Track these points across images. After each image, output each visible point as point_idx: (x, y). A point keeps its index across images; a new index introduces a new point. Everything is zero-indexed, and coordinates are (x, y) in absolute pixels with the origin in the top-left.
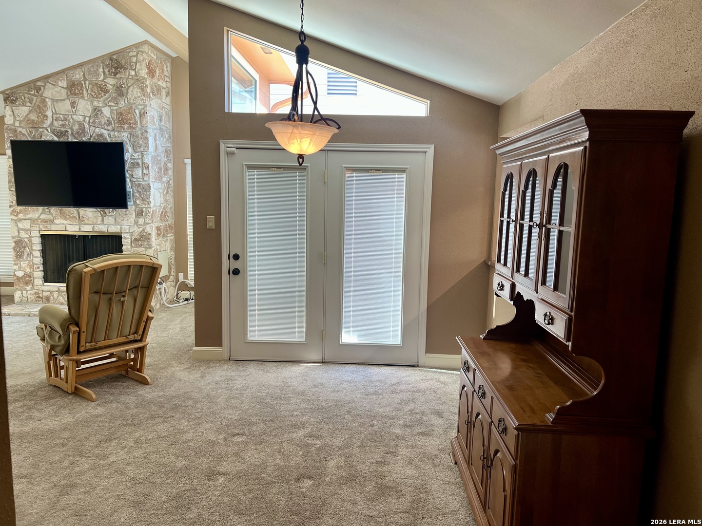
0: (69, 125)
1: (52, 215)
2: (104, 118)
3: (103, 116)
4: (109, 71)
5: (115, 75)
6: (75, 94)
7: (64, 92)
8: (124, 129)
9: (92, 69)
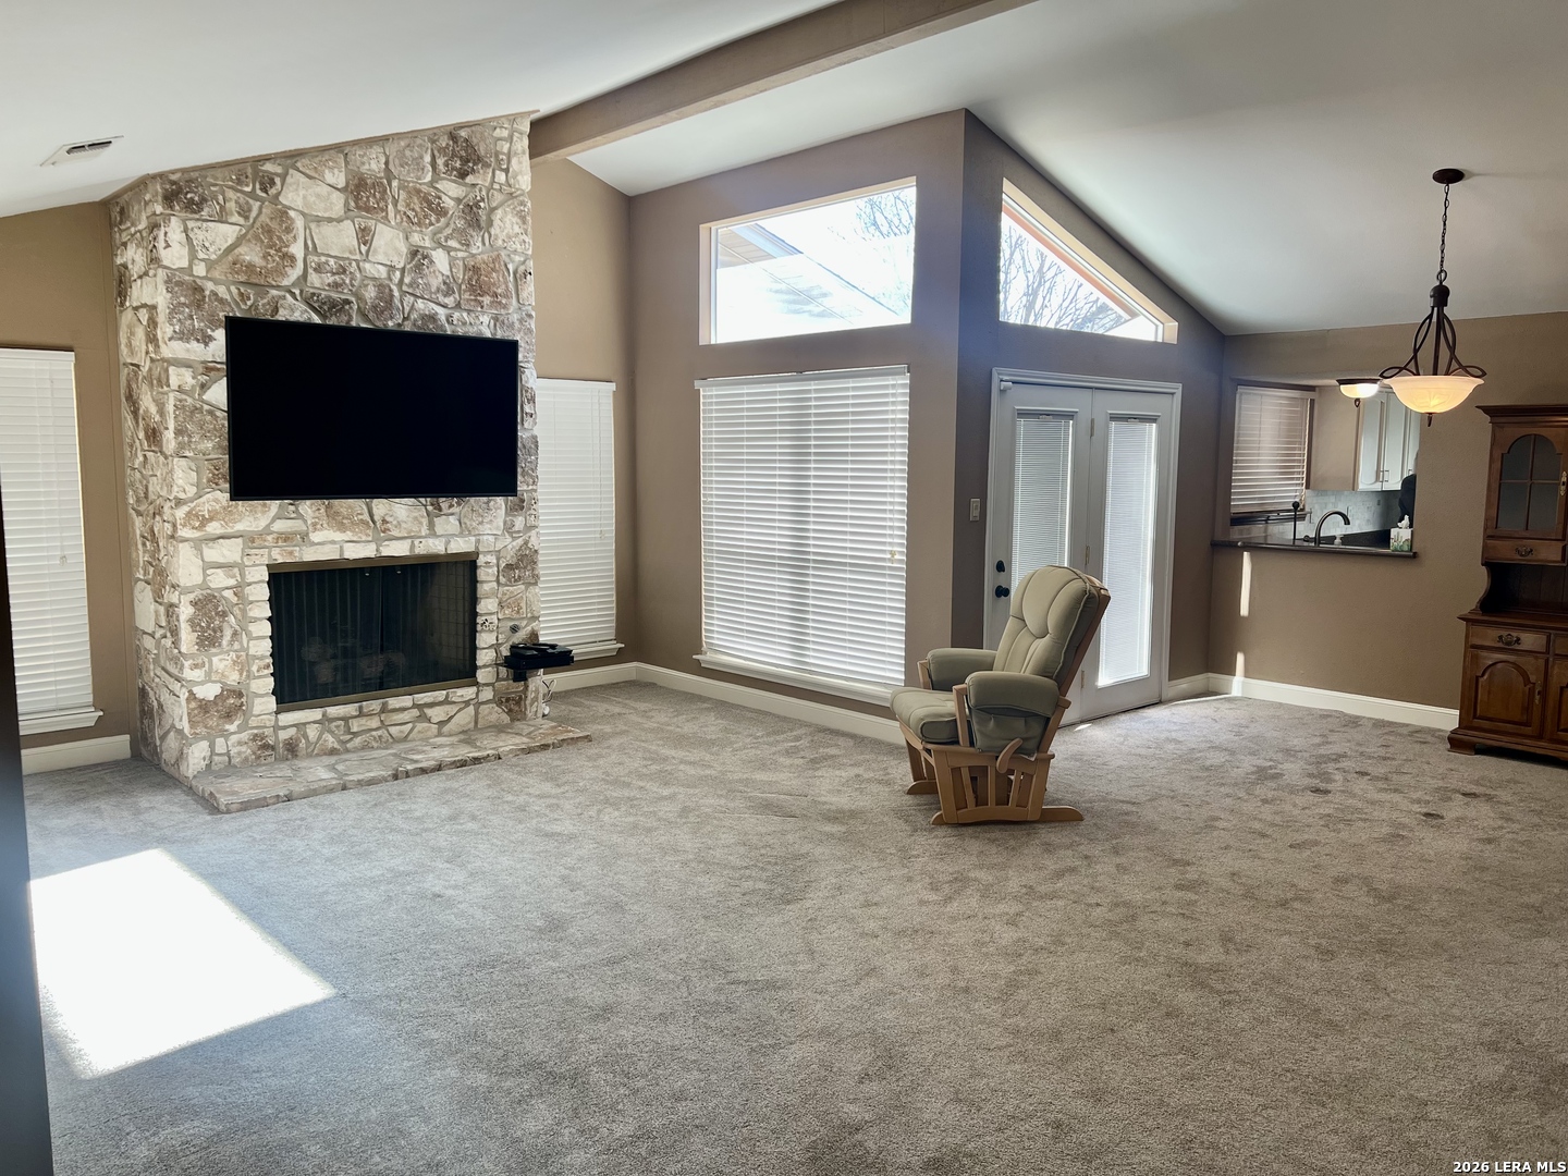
0: (353, 286)
1: (305, 521)
2: (437, 277)
3: (434, 272)
4: (446, 165)
5: (463, 175)
6: (368, 209)
7: (338, 201)
8: (482, 307)
9: (408, 153)
